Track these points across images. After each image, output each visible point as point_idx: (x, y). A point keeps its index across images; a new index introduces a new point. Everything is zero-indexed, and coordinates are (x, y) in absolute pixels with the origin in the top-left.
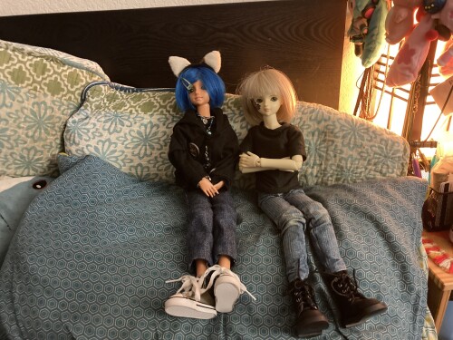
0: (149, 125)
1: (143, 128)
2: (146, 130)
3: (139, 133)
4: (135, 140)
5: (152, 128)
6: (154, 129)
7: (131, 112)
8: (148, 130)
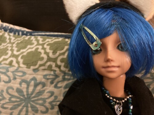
0: (33, 83)
1: (24, 85)
2: (27, 88)
3: (19, 91)
4: (13, 99)
5: (36, 85)
6: (39, 88)
7: (11, 64)
8: (31, 89)
